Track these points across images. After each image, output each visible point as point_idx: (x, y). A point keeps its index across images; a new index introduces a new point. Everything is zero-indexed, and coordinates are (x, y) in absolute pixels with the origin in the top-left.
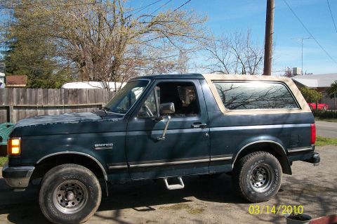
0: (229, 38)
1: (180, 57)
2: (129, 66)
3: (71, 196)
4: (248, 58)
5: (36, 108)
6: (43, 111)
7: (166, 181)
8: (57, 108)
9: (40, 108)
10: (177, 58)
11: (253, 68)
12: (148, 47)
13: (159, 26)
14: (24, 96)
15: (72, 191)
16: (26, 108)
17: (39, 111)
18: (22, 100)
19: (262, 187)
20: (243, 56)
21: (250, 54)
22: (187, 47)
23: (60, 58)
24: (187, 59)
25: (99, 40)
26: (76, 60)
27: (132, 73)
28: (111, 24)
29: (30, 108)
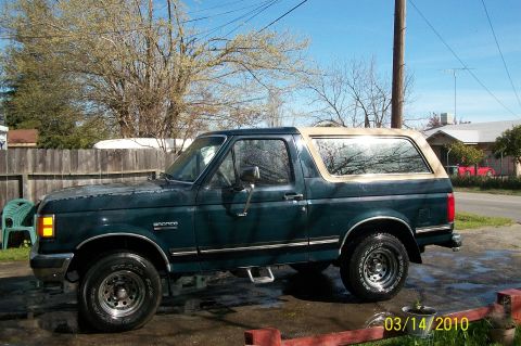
0: (343, 70)
1: (270, 100)
2: (194, 115)
3: (123, 293)
4: (373, 99)
5: (59, 177)
6: (70, 181)
7: (249, 272)
8: (92, 176)
9: (66, 177)
10: (265, 102)
11: (380, 114)
12: (220, 86)
13: (237, 55)
14: (42, 161)
15: (123, 286)
16: (45, 177)
17: (64, 181)
18: (40, 166)
19: (380, 280)
20: (364, 96)
21: (375, 93)
22: (280, 84)
23: (89, 103)
24: (280, 103)
25: (148, 76)
26: (114, 106)
27: (199, 126)
28: (166, 53)
29: (51, 177)
